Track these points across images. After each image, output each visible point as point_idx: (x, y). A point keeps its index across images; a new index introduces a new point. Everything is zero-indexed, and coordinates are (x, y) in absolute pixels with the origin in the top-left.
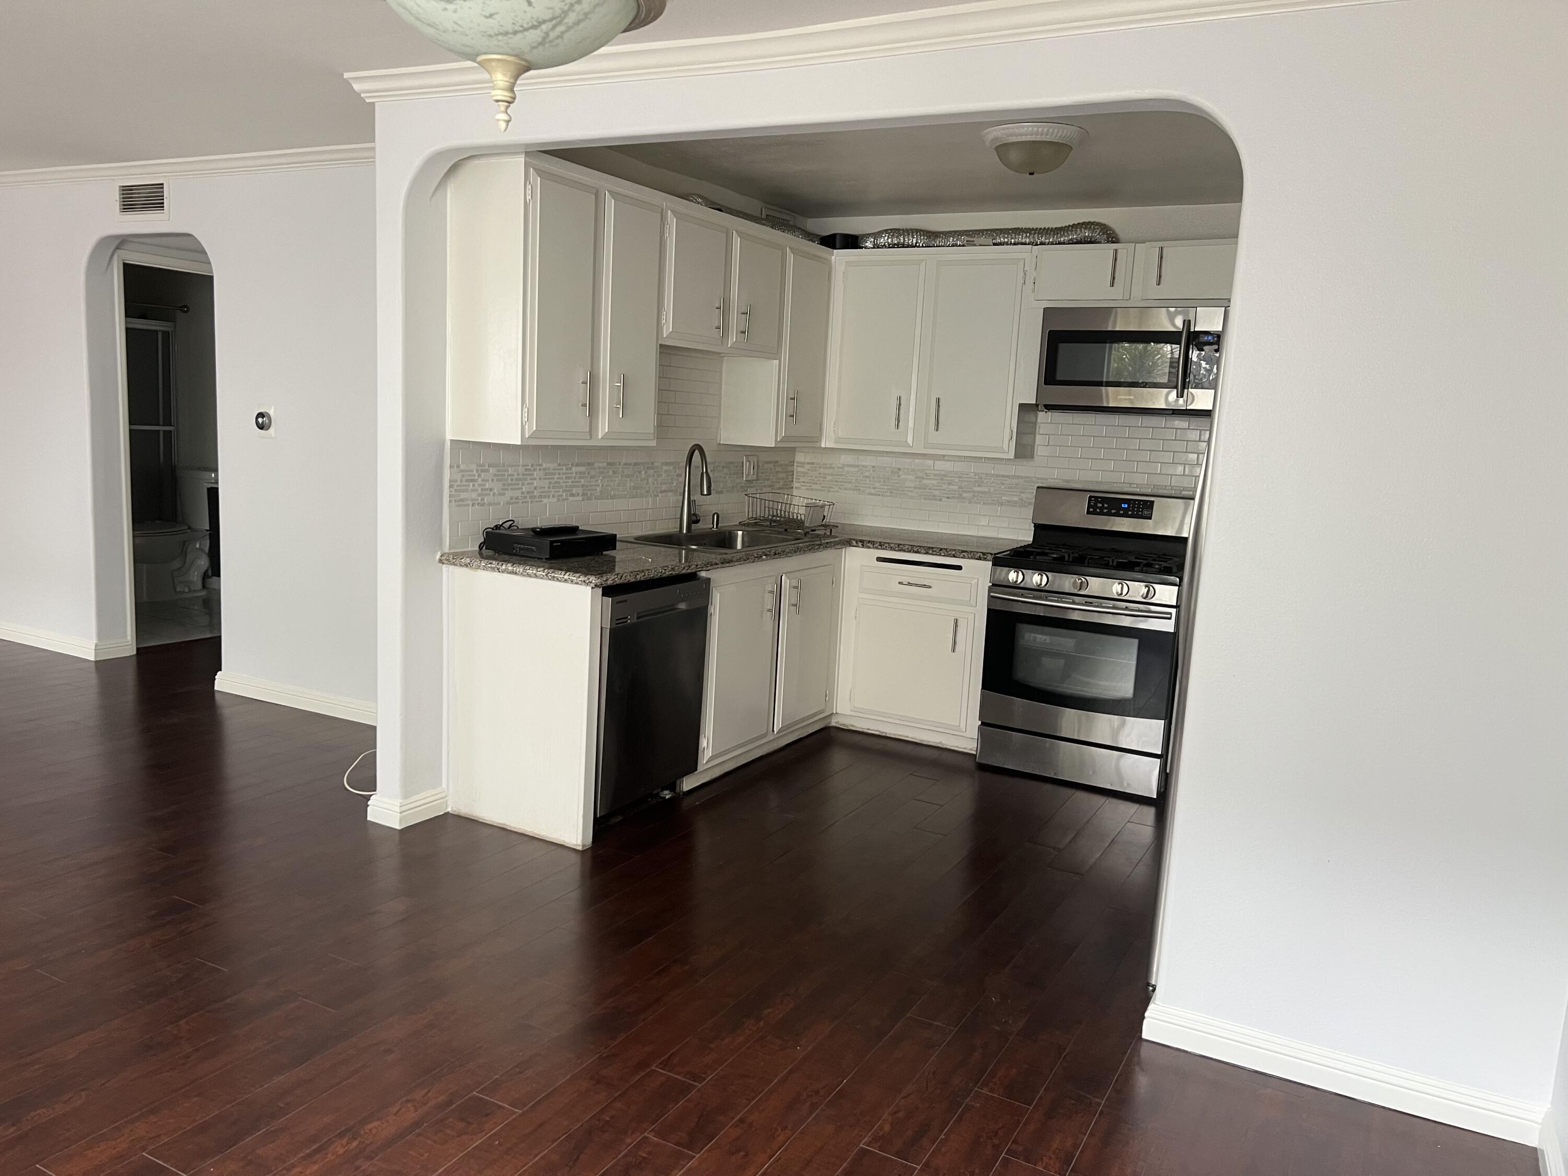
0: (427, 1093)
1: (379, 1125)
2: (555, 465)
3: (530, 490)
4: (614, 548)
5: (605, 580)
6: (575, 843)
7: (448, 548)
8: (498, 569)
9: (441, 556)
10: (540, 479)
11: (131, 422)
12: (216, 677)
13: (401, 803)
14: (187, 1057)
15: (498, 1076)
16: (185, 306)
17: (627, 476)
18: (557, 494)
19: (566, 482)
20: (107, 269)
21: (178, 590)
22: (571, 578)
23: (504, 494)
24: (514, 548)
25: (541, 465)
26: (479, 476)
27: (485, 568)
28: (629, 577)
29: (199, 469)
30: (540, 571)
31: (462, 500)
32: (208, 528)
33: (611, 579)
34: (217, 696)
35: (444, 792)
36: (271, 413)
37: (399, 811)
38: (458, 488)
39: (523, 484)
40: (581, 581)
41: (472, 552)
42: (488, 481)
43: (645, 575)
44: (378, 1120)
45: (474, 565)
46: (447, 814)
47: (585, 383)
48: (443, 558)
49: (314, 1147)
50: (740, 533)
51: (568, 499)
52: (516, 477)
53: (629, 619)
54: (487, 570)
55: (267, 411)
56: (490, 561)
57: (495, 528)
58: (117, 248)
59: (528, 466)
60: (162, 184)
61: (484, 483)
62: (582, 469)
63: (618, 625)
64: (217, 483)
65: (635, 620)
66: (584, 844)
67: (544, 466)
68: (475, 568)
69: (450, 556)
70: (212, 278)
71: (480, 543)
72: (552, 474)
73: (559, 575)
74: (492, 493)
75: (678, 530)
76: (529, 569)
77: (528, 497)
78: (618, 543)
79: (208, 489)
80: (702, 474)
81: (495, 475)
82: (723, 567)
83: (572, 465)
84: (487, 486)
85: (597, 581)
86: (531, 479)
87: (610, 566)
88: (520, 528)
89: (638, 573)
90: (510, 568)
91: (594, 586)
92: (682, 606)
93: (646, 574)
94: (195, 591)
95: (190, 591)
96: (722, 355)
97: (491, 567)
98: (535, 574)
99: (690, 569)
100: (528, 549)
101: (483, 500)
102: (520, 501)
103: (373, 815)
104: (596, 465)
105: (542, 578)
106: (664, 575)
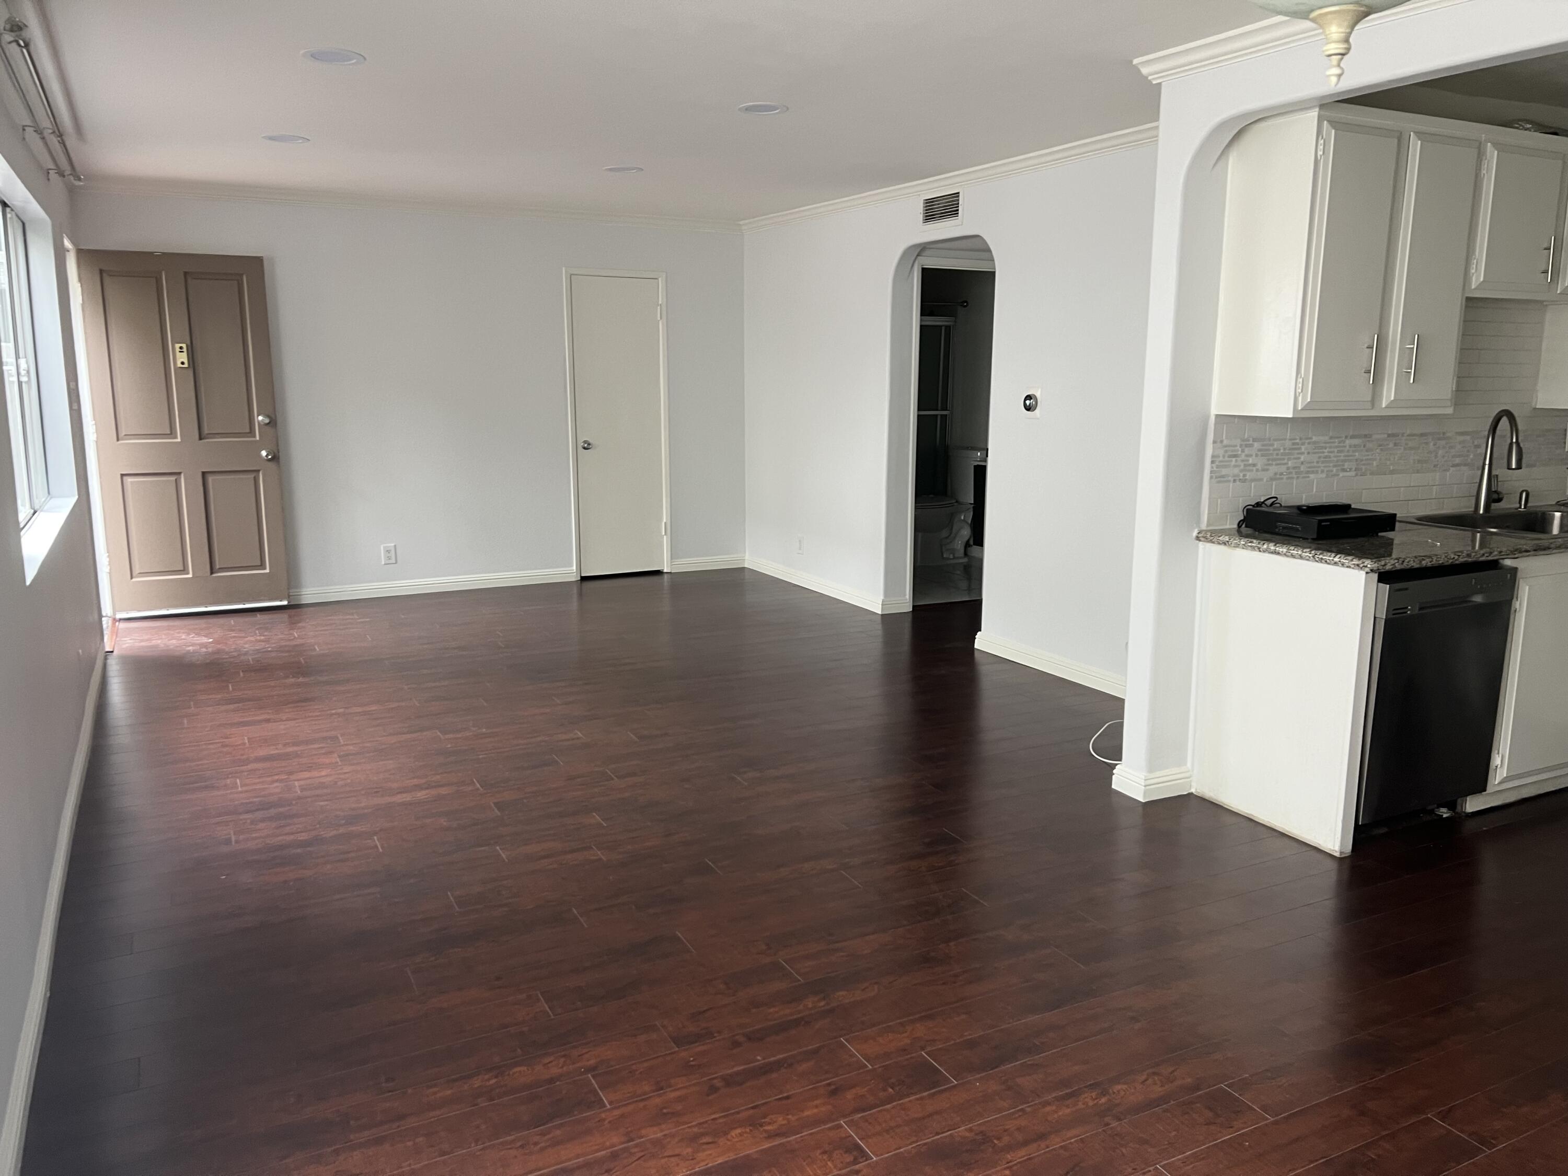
0: (1173, 1071)
1: (1126, 1089)
2: (1326, 438)
3: (1296, 465)
4: (1393, 529)
5: (1383, 564)
6: (1332, 848)
7: (1206, 525)
8: (1259, 548)
9: (1198, 533)
10: (1309, 453)
11: (919, 409)
12: (976, 636)
13: (1145, 776)
14: (956, 976)
15: (1248, 1075)
16: (966, 302)
17: (1411, 448)
18: (1326, 469)
19: (1338, 456)
20: (909, 276)
21: (945, 556)
22: (1342, 560)
23: (1267, 470)
24: (1276, 527)
25: (1311, 438)
26: (1243, 451)
27: (1244, 547)
28: (1412, 562)
29: (967, 448)
30: (1306, 552)
31: (1223, 476)
32: (973, 502)
33: (1390, 564)
34: (976, 654)
35: (1188, 771)
36: (1038, 395)
37: (1143, 784)
38: (1219, 464)
39: (1289, 459)
40: (1354, 564)
41: (1230, 529)
42: (1251, 456)
43: (1432, 561)
44: (1125, 1083)
45: (1233, 543)
46: (1190, 794)
47: (1371, 347)
48: (1200, 535)
49: (1067, 1091)
50: (1558, 515)
51: (1338, 475)
52: (1282, 451)
53: (1409, 610)
54: (1246, 549)
55: (1034, 393)
56: (1250, 540)
57: (1256, 506)
58: (918, 255)
59: (1296, 439)
60: (958, 193)
61: (1247, 458)
62: (1356, 441)
63: (1394, 616)
64: (986, 461)
65: (1416, 611)
66: (1342, 851)
67: (1314, 439)
68: (1234, 547)
69: (1208, 533)
70: (994, 273)
71: (1239, 520)
72: (1322, 448)
73: (1328, 557)
74: (1254, 469)
75: (1472, 509)
76: (1294, 550)
77: (1294, 473)
78: (1397, 524)
79: (975, 467)
80: (1511, 443)
81: (1259, 450)
82: (1536, 555)
83: (1346, 437)
84: (1250, 462)
85: (1373, 566)
86: (1298, 454)
87: (1386, 549)
88: (1283, 505)
89: (1424, 558)
90: (1273, 548)
91: (1369, 571)
92: (1478, 599)
93: (1434, 560)
94: (958, 558)
95: (954, 558)
96: (1545, 303)
97: (1251, 546)
98: (1300, 555)
99: (1492, 556)
100: (1292, 528)
101: (1244, 475)
102: (1285, 477)
103: (1118, 783)
104: (1375, 437)
105: (1307, 560)
106: (1457, 562)
